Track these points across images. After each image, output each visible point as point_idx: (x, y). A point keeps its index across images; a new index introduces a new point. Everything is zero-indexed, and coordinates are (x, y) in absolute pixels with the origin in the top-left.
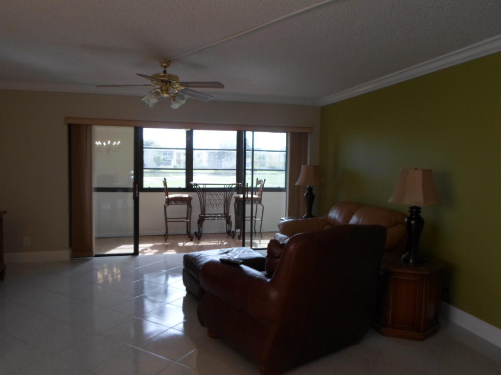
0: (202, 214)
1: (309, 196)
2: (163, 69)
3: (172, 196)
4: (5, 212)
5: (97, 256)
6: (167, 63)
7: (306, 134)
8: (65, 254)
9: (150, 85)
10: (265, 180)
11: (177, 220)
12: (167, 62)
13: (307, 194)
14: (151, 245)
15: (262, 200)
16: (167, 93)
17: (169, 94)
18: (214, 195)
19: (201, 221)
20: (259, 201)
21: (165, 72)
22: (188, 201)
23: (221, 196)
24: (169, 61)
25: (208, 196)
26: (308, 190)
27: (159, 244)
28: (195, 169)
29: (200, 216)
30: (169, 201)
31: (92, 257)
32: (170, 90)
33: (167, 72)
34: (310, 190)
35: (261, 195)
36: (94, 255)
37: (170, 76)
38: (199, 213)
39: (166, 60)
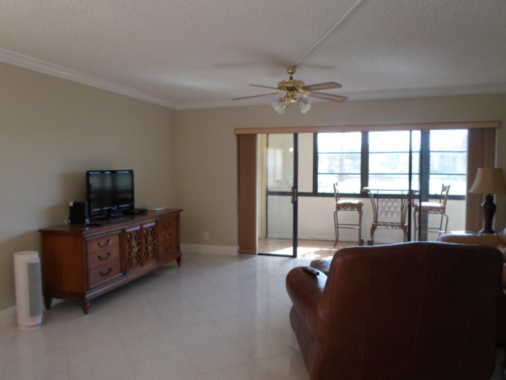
0: (374, 222)
1: (487, 207)
2: (289, 76)
3: (342, 201)
4: (182, 210)
5: (259, 254)
6: (292, 70)
7: (494, 130)
8: (234, 249)
9: (277, 93)
10: (449, 187)
11: (349, 226)
12: (293, 68)
13: (486, 204)
14: (318, 249)
15: (446, 210)
16: (293, 99)
17: (295, 99)
18: (390, 202)
19: (374, 228)
20: (442, 210)
21: (291, 78)
22: (359, 207)
23: (398, 203)
24: (294, 67)
25: (382, 203)
26: (487, 199)
27: (325, 249)
28: (370, 174)
29: (373, 225)
30: (339, 207)
31: (255, 254)
32: (296, 95)
33: (294, 78)
34: (490, 198)
35: (445, 203)
36: (257, 253)
37: (295, 82)
38: (373, 220)
39: (290, 66)
